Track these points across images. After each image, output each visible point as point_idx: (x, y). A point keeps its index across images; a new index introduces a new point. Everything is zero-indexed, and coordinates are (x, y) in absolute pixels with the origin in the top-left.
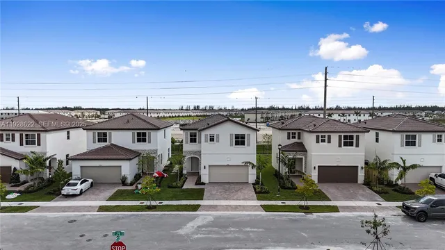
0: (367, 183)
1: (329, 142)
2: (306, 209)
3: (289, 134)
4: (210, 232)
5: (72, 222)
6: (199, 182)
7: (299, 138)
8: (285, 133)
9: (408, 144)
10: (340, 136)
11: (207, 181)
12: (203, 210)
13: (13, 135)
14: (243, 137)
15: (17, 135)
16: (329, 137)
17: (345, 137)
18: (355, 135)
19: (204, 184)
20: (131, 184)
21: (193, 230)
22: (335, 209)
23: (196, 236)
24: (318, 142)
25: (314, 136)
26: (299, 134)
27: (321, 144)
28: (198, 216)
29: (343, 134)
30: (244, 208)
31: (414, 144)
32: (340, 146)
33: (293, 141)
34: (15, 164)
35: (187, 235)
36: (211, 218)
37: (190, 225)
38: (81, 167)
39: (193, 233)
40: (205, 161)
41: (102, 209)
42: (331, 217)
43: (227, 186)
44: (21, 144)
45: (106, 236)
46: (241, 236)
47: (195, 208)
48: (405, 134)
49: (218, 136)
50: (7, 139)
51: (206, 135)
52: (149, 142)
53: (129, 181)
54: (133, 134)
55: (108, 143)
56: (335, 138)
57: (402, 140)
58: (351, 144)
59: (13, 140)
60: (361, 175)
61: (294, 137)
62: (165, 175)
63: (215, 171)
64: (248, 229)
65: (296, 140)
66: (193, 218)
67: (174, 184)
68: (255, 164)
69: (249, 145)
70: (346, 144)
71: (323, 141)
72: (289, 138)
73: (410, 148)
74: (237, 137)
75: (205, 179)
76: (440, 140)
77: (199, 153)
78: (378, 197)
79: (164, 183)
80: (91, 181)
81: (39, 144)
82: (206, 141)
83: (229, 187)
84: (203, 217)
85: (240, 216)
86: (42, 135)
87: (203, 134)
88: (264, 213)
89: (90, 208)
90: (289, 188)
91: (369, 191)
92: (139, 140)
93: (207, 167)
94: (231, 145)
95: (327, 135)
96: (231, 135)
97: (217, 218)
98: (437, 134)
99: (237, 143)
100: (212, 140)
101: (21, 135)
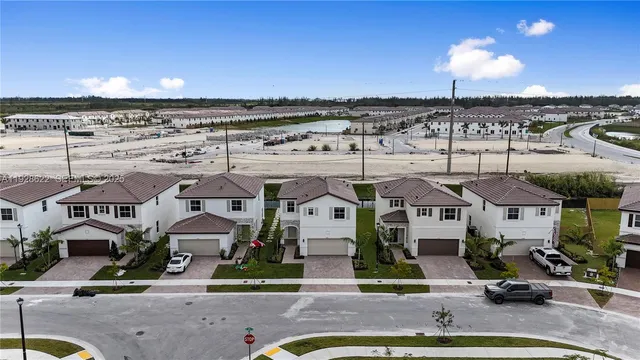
0: (468, 257)
1: (430, 215)
2: (399, 289)
3: (391, 202)
4: (311, 316)
5: (188, 304)
6: (298, 256)
7: (402, 206)
8: (388, 201)
9: (510, 217)
10: (441, 210)
11: (305, 254)
12: (304, 291)
13: (107, 208)
14: (343, 210)
15: (112, 208)
16: (431, 210)
17: (447, 211)
18: (457, 208)
19: (303, 257)
20: (230, 258)
21: (296, 314)
22: (425, 289)
23: (299, 320)
24: (419, 215)
25: (415, 210)
26: (402, 201)
27: (422, 217)
28: (300, 297)
29: (444, 208)
30: (342, 288)
31: (516, 217)
32: (441, 219)
33: (395, 209)
34: (112, 238)
35: (292, 318)
36: (311, 300)
37: (294, 307)
38: (179, 240)
39: (297, 317)
40: (304, 234)
41: (211, 289)
42: (420, 298)
43: (326, 260)
44: (116, 216)
45: (224, 319)
46: (338, 319)
47: (296, 288)
48: (507, 208)
49: (317, 209)
50: (101, 211)
51: (305, 209)
52: (245, 210)
53: (227, 254)
54: (228, 202)
55: (201, 212)
56: (436, 211)
57: (504, 213)
58: (453, 217)
59: (108, 212)
60: (462, 248)
61: (397, 205)
62: (262, 244)
63: (314, 244)
64: (344, 312)
65: (399, 208)
66: (295, 300)
67: (273, 258)
68: (355, 240)
69: (348, 218)
70: (447, 217)
71: (424, 214)
72: (391, 206)
73: (513, 222)
74: (336, 210)
75: (304, 252)
76: (543, 214)
77: (298, 222)
78: (472, 274)
79: (263, 256)
80: (190, 255)
81: (134, 216)
82: (305, 215)
83: (328, 260)
84: (305, 298)
85: (338, 297)
86: (137, 207)
87: (302, 207)
88: (360, 294)
89: (198, 288)
90: (388, 263)
91: (466, 266)
92: (234, 209)
93: (306, 241)
94: (331, 218)
95: (428, 208)
96: (331, 208)
97: (318, 300)
98: (540, 208)
99: (336, 216)
100: (311, 213)
101: (116, 208)
